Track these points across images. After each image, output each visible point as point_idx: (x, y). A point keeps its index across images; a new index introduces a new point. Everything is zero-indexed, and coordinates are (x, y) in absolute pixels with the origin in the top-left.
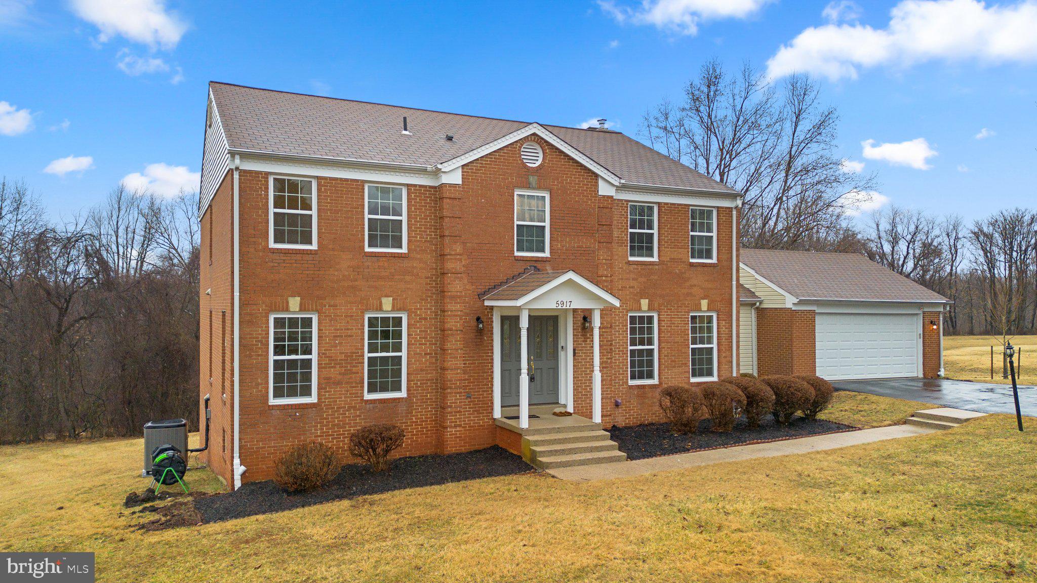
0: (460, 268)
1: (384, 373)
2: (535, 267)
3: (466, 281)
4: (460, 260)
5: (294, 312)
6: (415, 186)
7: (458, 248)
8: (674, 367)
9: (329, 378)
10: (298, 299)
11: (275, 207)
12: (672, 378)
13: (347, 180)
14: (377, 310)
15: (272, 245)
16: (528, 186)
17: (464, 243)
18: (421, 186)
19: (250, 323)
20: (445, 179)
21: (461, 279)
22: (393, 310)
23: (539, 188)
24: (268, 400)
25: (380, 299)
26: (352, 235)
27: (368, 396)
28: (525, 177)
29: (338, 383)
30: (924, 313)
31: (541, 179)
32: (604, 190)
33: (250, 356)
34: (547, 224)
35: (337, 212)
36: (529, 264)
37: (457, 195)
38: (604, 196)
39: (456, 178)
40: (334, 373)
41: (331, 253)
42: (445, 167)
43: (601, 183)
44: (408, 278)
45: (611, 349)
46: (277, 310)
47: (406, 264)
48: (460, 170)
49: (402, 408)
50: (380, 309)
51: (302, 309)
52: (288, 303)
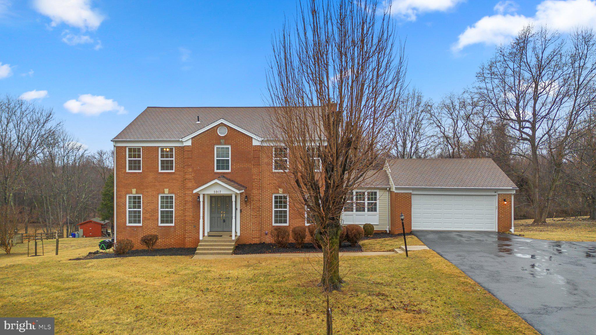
0: (191, 178)
1: (167, 217)
2: (223, 176)
3: (193, 182)
4: (191, 174)
5: (134, 194)
6: (177, 147)
7: (190, 170)
8: (296, 218)
9: (146, 217)
10: (135, 189)
11: (129, 158)
12: (295, 223)
13: (152, 147)
14: (163, 193)
15: (128, 171)
16: (220, 144)
17: (193, 168)
18: (179, 147)
19: (120, 198)
20: (185, 144)
21: (191, 182)
22: (169, 193)
23: (225, 144)
24: (126, 224)
25: (164, 189)
26: (154, 166)
27: (160, 225)
28: (219, 140)
29: (149, 219)
30: (499, 194)
31: (226, 140)
32: (255, 143)
33: (120, 209)
34: (230, 158)
35: (148, 158)
36: (221, 175)
37: (190, 150)
38: (255, 146)
39: (189, 143)
40: (148, 215)
41: (146, 173)
42: (184, 140)
43: (253, 140)
44: (174, 181)
45: (259, 210)
46: (129, 194)
47: (173, 176)
48: (191, 140)
49: (172, 230)
50: (164, 193)
51: (137, 193)
52: (132, 191)
